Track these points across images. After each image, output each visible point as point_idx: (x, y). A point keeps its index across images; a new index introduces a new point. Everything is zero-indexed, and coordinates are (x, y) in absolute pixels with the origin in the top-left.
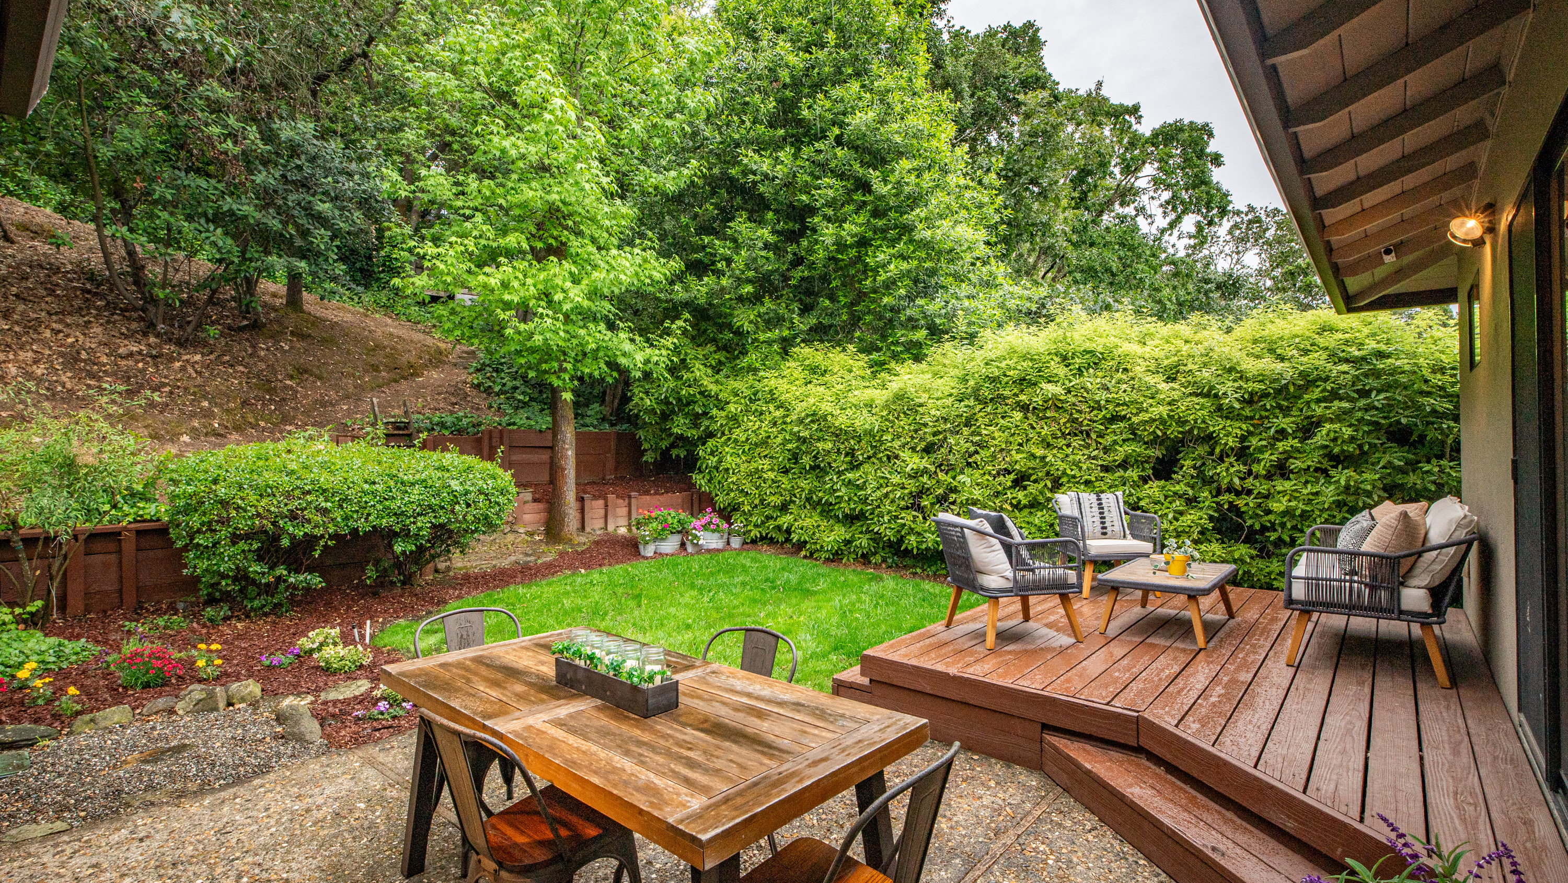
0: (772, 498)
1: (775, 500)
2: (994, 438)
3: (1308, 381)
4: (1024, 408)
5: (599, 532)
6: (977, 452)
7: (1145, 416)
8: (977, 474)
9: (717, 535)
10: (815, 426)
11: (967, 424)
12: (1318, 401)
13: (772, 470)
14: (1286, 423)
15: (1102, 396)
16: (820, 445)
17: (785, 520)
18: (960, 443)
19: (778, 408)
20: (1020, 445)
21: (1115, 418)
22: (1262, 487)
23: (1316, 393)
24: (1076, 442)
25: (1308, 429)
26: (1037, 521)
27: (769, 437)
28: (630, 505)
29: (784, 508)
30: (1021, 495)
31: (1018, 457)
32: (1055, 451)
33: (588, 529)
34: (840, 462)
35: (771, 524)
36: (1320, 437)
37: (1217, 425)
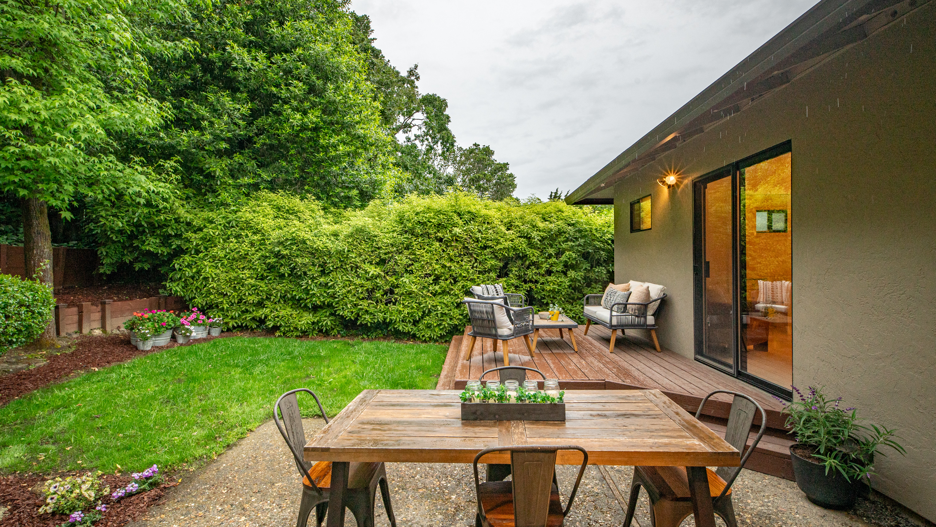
0: (250, 298)
1: (253, 299)
2: (423, 256)
3: (560, 232)
4: (441, 240)
5: (75, 336)
6: (413, 264)
7: (499, 247)
8: (412, 277)
9: (202, 328)
10: (295, 248)
11: (407, 248)
12: (563, 242)
13: (252, 278)
14: (551, 251)
15: (479, 235)
16: (299, 260)
17: (260, 313)
18: (403, 259)
19: (254, 233)
20: (437, 260)
21: (485, 247)
22: (542, 280)
23: (562, 239)
24: (466, 259)
25: (559, 254)
26: (445, 302)
27: (248, 254)
28: (103, 311)
29: (260, 304)
30: (437, 287)
31: (437, 267)
32: (455, 264)
33: (63, 334)
34: (314, 271)
35: (249, 316)
36: (563, 258)
37: (529, 252)
